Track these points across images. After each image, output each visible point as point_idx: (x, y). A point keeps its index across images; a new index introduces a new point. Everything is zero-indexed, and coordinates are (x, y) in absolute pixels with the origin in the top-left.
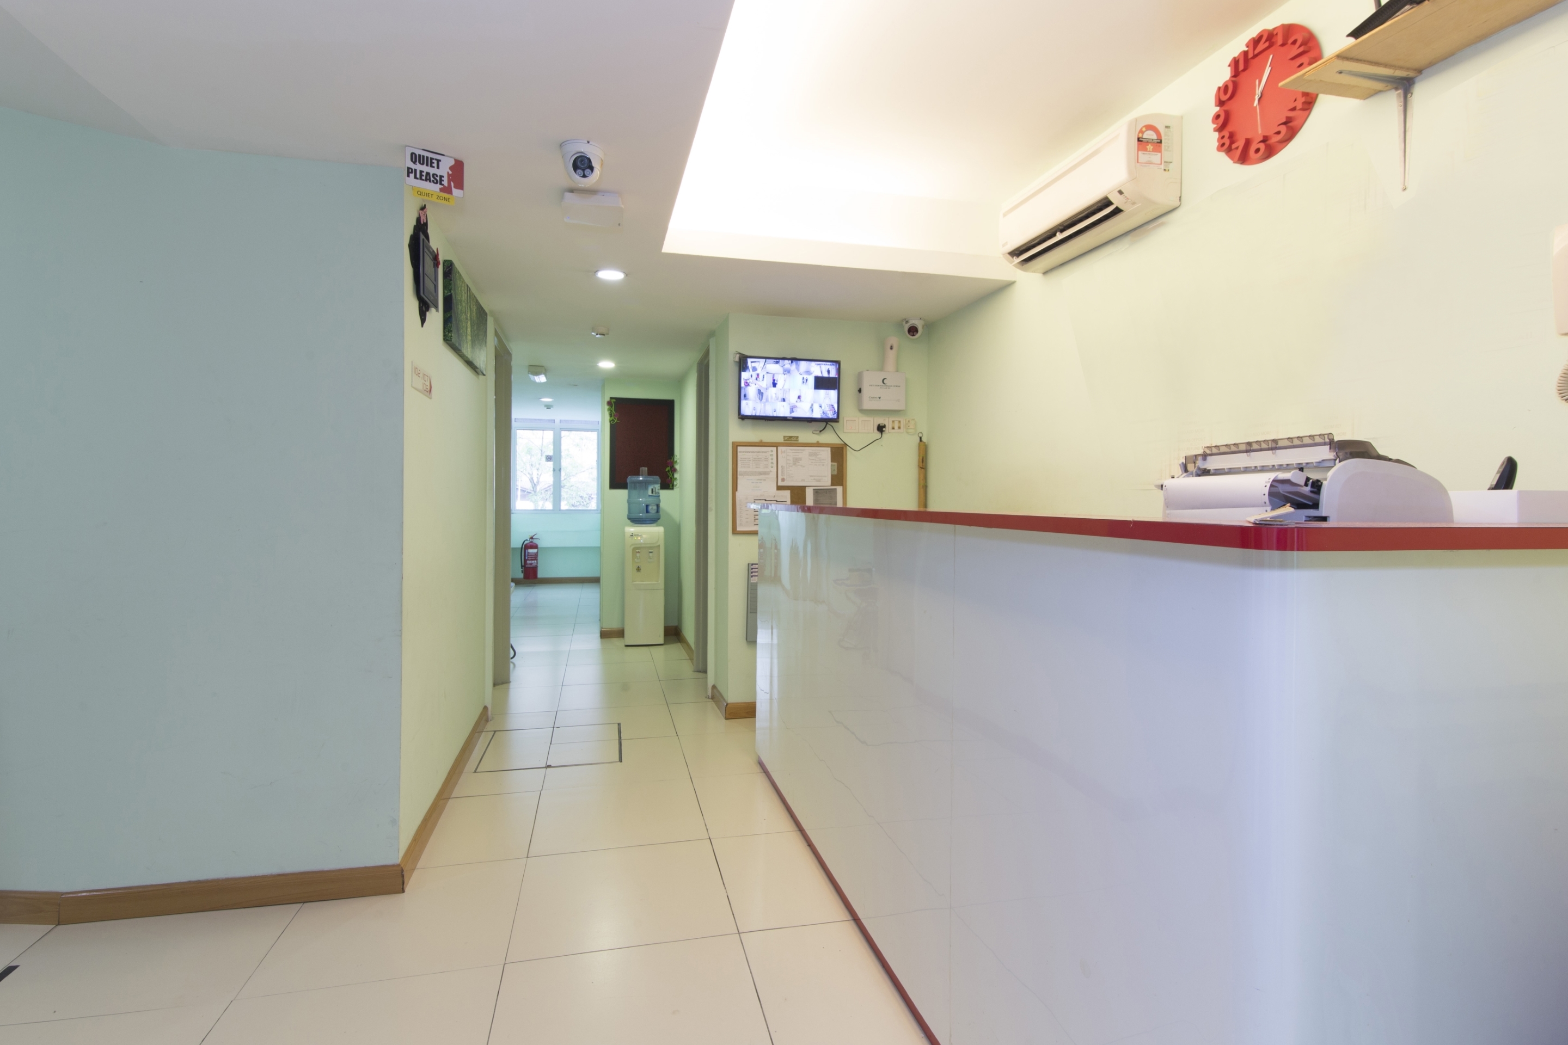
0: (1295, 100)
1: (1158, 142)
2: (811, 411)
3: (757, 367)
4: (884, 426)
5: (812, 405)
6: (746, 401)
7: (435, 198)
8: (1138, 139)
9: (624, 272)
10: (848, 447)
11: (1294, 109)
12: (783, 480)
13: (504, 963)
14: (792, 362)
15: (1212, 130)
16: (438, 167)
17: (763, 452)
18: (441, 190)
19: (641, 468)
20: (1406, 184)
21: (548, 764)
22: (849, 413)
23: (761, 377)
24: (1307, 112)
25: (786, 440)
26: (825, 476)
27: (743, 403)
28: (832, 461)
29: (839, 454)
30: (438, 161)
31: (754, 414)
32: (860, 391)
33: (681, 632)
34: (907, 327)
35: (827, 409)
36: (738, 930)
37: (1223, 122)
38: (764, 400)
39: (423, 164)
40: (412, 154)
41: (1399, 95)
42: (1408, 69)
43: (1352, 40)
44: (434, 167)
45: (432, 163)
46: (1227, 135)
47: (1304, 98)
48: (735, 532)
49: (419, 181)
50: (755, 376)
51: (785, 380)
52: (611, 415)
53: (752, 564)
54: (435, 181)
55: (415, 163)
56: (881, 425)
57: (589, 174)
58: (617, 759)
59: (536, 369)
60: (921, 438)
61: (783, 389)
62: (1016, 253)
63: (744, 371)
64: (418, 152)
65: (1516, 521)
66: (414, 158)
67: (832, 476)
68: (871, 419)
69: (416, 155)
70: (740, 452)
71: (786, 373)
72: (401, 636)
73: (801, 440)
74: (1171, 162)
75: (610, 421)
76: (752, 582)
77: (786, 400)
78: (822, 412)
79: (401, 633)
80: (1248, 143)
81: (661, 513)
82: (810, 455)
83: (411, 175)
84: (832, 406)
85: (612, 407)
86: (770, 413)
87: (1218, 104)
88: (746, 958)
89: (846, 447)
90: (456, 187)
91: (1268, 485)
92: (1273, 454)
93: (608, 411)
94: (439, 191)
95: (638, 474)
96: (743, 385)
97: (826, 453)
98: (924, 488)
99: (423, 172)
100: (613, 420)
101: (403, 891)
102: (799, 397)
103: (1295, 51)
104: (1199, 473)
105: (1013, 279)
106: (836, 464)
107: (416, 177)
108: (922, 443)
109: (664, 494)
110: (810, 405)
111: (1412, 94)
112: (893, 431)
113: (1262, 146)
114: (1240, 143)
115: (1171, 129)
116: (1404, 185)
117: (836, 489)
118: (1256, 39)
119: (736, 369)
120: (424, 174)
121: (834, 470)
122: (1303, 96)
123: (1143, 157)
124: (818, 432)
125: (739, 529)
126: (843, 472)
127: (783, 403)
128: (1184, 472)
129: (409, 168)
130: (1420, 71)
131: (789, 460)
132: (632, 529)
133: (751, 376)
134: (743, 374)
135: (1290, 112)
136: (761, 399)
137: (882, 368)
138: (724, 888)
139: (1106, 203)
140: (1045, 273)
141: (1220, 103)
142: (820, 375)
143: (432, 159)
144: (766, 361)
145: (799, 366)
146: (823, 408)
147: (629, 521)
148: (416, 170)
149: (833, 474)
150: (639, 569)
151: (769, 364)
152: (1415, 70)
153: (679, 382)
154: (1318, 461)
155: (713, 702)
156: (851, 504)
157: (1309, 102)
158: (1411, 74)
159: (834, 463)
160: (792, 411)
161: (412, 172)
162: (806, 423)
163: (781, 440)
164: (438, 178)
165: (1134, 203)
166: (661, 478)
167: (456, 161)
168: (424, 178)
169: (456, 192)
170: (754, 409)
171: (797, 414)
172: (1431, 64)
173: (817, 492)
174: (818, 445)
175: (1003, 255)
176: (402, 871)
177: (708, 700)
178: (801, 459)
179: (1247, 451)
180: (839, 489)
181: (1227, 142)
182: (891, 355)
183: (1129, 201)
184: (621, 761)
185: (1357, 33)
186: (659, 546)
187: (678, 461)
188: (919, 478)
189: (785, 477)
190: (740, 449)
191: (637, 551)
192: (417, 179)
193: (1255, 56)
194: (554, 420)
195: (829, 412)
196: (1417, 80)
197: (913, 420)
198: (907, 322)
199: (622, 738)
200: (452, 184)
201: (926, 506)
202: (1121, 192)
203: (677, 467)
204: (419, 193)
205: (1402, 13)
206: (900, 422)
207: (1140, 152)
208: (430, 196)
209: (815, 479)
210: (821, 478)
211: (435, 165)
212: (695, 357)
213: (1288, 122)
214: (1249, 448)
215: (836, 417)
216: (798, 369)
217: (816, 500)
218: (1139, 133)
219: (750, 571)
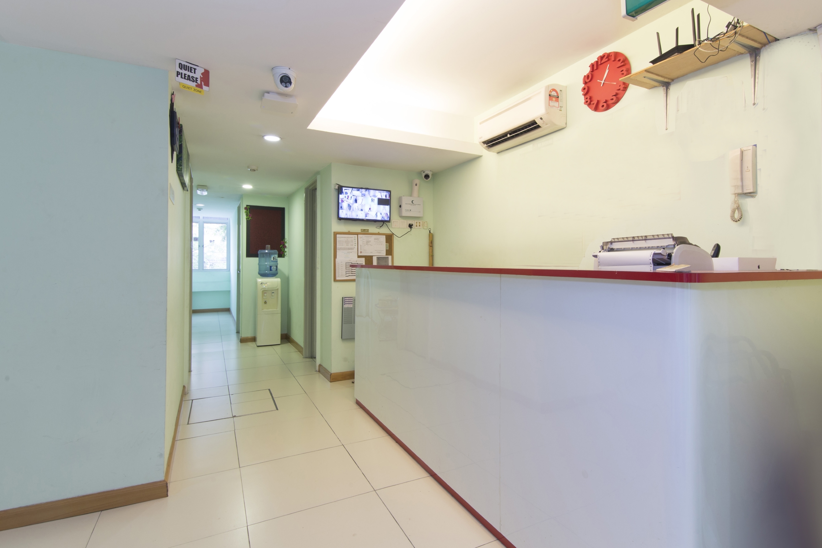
0: (620, 86)
1: (557, 97)
2: (376, 216)
3: (348, 192)
4: (412, 225)
5: (377, 213)
6: (342, 210)
7: (193, 90)
8: (549, 95)
9: (280, 138)
10: (394, 235)
11: (619, 90)
12: (361, 252)
13: (247, 525)
14: (366, 190)
15: (582, 94)
16: (195, 73)
17: (350, 238)
18: (197, 86)
19: (266, 246)
20: (667, 127)
21: (233, 416)
22: (395, 218)
23: (350, 197)
24: (624, 92)
25: (362, 231)
26: (383, 251)
27: (340, 211)
28: (386, 243)
29: (389, 239)
30: (195, 69)
31: (346, 217)
32: (400, 206)
33: (290, 337)
34: (423, 176)
35: (384, 215)
36: (374, 489)
37: (587, 91)
38: (351, 210)
39: (186, 70)
40: (180, 64)
41: (664, 89)
42: (669, 79)
43: (651, 64)
44: (192, 72)
45: (191, 70)
46: (589, 98)
47: (624, 85)
48: (335, 280)
49: (183, 79)
50: (347, 197)
51: (362, 200)
52: (247, 215)
53: (345, 298)
54: (193, 81)
55: (181, 69)
56: (411, 224)
57: (289, 86)
58: (275, 408)
59: (202, 187)
60: (430, 231)
61: (361, 204)
62: (486, 142)
63: (341, 194)
64: (183, 63)
65: (739, 270)
66: (181, 66)
67: (386, 250)
68: (406, 221)
69: (182, 64)
70: (338, 237)
71: (363, 196)
72: (166, 345)
73: (370, 231)
74: (562, 107)
75: (247, 219)
76: (345, 307)
77: (363, 210)
78: (382, 217)
79: (166, 343)
80: (598, 102)
81: (278, 271)
82: (375, 239)
83: (179, 75)
84: (387, 214)
85: (247, 211)
86: (354, 216)
87: (584, 83)
88: (383, 502)
89: (393, 235)
90: (205, 85)
91: (652, 256)
92: (645, 242)
93: (245, 213)
94: (195, 86)
95: (265, 249)
96: (340, 201)
97: (383, 239)
98: (432, 256)
99: (186, 74)
100: (248, 218)
101: (167, 496)
102: (370, 209)
103: (619, 64)
104: (609, 250)
105: (481, 155)
106: (388, 244)
107: (182, 77)
108: (430, 234)
109: (280, 260)
110: (375, 213)
111: (669, 89)
112: (417, 227)
113: (605, 104)
114: (595, 102)
115: (562, 92)
116: (667, 128)
117: (388, 257)
118: (602, 56)
119: (336, 193)
120: (187, 76)
121: (387, 247)
122: (623, 85)
123: (552, 103)
124: (379, 227)
125: (337, 279)
126: (392, 248)
127: (362, 212)
128: (602, 249)
129: (178, 72)
130: (673, 80)
131: (364, 242)
132: (260, 280)
133: (345, 197)
134: (340, 195)
135: (617, 91)
136: (350, 209)
137: (411, 195)
138: (359, 469)
139: (534, 123)
140: (498, 153)
141: (585, 83)
142: (380, 197)
143: (191, 68)
144: (352, 189)
145: (370, 192)
146: (382, 214)
147: (259, 275)
148: (182, 73)
149: (387, 249)
150: (265, 303)
151: (354, 191)
152: (671, 79)
153: (289, 197)
154: (667, 245)
155: (320, 374)
156: (396, 264)
157: (625, 87)
158: (669, 81)
159: (387, 244)
160: (366, 216)
161: (179, 74)
162: (373, 222)
163: (360, 231)
164: (195, 79)
165: (547, 124)
166: (278, 251)
167: (205, 70)
168: (186, 78)
169: (204, 87)
170: (346, 214)
171: (368, 218)
172: (678, 78)
173: (379, 259)
174: (379, 234)
175: (480, 143)
176: (167, 484)
177: (316, 373)
178: (370, 241)
179: (633, 241)
180: (390, 257)
181: (589, 101)
182: (416, 188)
183: (545, 123)
184: (278, 410)
185: (654, 62)
186: (278, 289)
187: (287, 242)
188: (429, 252)
189: (362, 251)
190: (338, 235)
191: (265, 292)
192: (183, 78)
193: (601, 64)
194: (199, 217)
195: (385, 217)
196: (671, 83)
197: (426, 222)
198: (424, 172)
199: (274, 397)
200: (203, 83)
201: (433, 265)
202: (541, 119)
203: (286, 245)
204: (184, 87)
205: (673, 56)
206: (420, 223)
207: (550, 101)
208: (190, 89)
209: (377, 252)
210: (380, 251)
211: (193, 71)
212: (303, 184)
213: (616, 95)
214: (634, 239)
215: (389, 220)
216: (369, 194)
217: (378, 263)
218: (550, 92)
219: (344, 301)
